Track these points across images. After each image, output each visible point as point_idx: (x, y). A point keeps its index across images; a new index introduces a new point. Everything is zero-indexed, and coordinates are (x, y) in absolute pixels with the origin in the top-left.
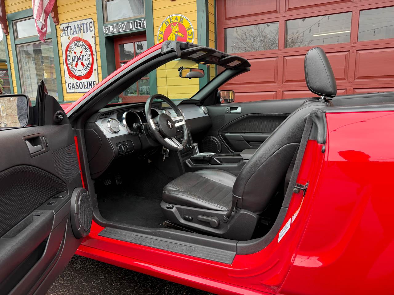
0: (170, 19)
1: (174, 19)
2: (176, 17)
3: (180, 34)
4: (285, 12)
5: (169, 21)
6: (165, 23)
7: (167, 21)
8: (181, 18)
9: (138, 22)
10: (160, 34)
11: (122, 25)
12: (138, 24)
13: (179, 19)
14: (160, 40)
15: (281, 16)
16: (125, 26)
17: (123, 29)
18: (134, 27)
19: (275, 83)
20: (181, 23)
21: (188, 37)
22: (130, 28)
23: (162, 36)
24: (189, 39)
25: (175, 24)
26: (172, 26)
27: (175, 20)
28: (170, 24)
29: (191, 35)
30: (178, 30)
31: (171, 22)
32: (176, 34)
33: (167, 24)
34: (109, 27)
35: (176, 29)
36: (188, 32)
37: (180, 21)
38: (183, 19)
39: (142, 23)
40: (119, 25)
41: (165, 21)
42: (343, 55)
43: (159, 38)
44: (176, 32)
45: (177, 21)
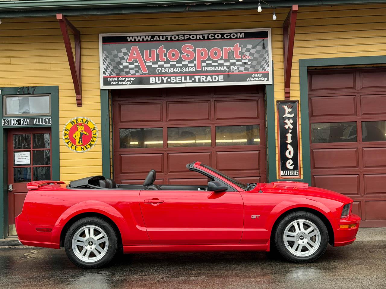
0: (76, 120)
1: (79, 120)
2: (82, 119)
3: (85, 133)
4: (167, 121)
5: (75, 121)
6: (71, 122)
7: (73, 121)
8: (86, 120)
9: (43, 119)
10: (66, 131)
11: (25, 120)
12: (44, 121)
13: (84, 121)
14: (65, 135)
15: (164, 124)
16: (28, 121)
17: (26, 123)
18: (39, 122)
19: (162, 172)
20: (86, 124)
21: (93, 135)
22: (34, 123)
23: (67, 132)
24: (93, 137)
25: (80, 125)
26: (78, 126)
27: (81, 121)
28: (76, 124)
29: (95, 134)
30: (83, 129)
31: (77, 122)
32: (82, 132)
33: (73, 123)
34: (9, 120)
35: (81, 128)
36: (92, 132)
37: (85, 123)
38: (88, 122)
39: (47, 121)
40: (21, 120)
41: (71, 121)
42: (207, 155)
43: (65, 134)
44: (82, 131)
45: (83, 122)
